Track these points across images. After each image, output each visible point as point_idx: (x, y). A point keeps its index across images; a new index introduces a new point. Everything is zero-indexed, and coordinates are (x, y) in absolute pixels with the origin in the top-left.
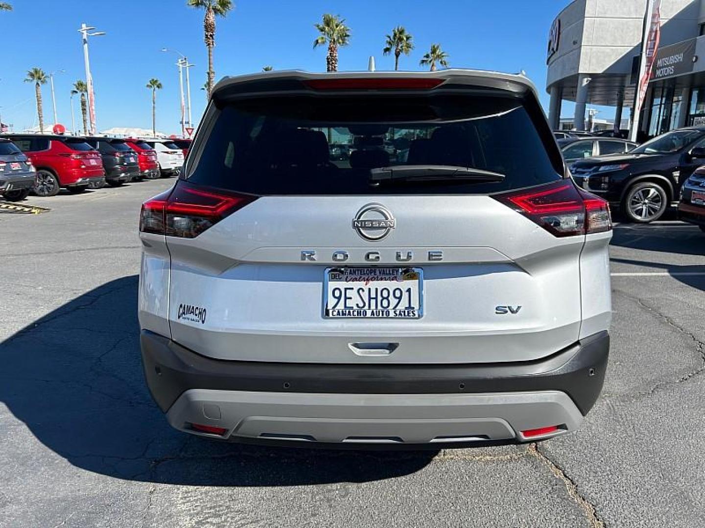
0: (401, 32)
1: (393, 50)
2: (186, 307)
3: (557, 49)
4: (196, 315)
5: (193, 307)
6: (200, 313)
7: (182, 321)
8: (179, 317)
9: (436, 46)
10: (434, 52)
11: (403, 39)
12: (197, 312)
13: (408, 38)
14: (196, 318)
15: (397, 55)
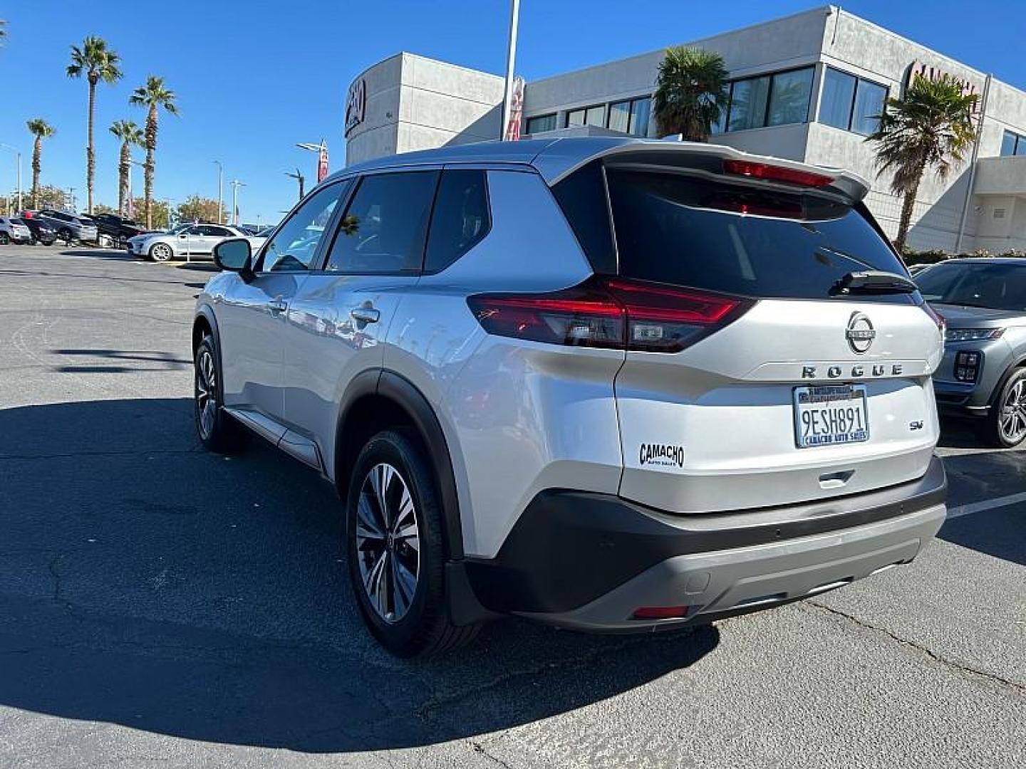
0: (100, 46)
1: (85, 71)
2: (652, 447)
3: (363, 120)
4: (670, 457)
5: (663, 447)
6: (675, 453)
7: (646, 466)
8: (642, 462)
9: (156, 80)
10: (153, 87)
11: (102, 58)
12: (671, 452)
13: (111, 59)
14: (670, 460)
15: (93, 81)
